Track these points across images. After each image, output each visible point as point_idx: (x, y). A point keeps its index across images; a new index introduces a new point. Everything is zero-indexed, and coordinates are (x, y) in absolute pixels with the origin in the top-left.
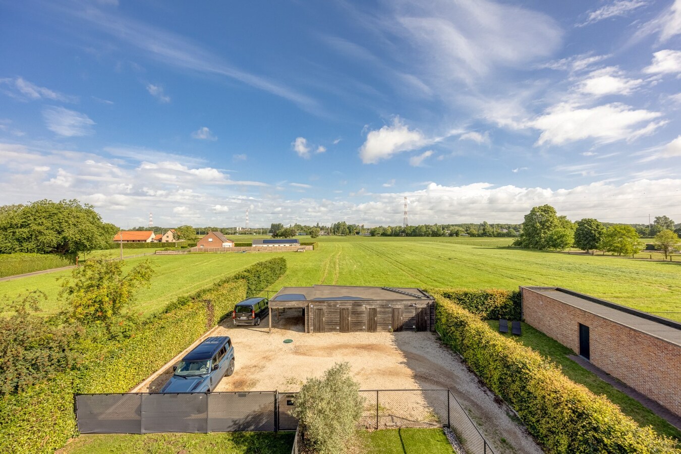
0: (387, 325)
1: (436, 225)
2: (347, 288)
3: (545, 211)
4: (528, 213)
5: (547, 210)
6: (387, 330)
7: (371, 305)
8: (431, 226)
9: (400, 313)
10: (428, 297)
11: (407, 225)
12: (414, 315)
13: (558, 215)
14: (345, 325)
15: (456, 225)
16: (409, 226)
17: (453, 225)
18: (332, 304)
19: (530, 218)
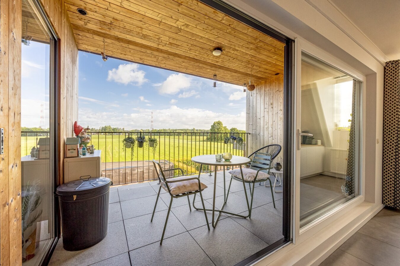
0: (150, 178)
1: (169, 129)
3: (219, 124)
4: (213, 124)
5: (219, 123)
7: (140, 169)
8: (167, 130)
10: (170, 163)
11: (153, 129)
13: (224, 126)
15: (180, 130)
16: (154, 129)
17: (178, 130)
18: (117, 171)
19: (213, 127)
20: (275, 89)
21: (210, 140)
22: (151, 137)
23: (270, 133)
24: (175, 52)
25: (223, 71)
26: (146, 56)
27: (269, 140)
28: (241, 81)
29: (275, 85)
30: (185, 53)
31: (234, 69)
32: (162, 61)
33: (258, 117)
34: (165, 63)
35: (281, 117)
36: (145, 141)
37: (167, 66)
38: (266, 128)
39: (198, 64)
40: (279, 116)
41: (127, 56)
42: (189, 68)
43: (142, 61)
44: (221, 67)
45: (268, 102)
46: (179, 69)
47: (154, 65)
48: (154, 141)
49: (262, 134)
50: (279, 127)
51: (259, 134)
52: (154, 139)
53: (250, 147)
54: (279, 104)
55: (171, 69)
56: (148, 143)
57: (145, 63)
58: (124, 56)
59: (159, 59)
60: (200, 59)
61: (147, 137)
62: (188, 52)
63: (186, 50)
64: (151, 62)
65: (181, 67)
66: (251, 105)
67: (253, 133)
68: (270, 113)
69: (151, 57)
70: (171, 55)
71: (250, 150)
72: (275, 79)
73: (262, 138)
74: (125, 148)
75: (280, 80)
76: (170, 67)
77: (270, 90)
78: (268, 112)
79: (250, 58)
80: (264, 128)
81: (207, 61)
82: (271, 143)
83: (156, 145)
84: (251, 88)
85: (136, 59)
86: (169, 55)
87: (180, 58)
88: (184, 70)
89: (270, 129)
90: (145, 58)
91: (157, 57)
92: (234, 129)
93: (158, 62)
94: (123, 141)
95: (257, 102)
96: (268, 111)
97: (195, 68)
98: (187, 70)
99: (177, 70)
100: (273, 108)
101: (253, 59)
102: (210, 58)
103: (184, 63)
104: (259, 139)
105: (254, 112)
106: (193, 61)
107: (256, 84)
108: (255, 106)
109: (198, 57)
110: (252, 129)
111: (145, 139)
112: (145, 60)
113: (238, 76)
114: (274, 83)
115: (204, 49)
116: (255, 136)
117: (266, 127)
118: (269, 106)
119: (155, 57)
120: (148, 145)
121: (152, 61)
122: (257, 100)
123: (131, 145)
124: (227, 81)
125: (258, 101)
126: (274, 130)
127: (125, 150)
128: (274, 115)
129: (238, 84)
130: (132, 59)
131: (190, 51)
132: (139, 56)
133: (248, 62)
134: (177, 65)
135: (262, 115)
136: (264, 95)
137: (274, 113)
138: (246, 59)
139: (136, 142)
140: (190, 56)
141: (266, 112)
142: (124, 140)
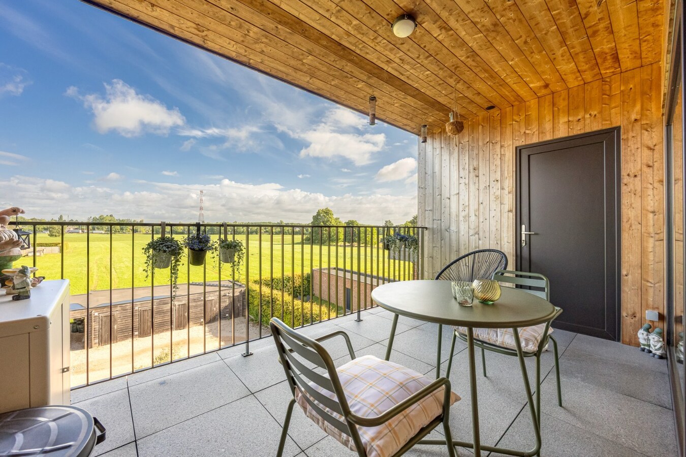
0: (200, 318)
2: (143, 289)
3: (326, 213)
4: (315, 214)
5: (327, 212)
6: (198, 324)
7: (181, 301)
9: (213, 304)
10: (240, 286)
12: (227, 304)
13: (335, 216)
14: (146, 328)
18: (127, 307)
19: (316, 218)
20: (483, 140)
21: (312, 241)
22: (226, 237)
23: (472, 226)
24: (296, 14)
25: (391, 90)
26: (215, 17)
27: (471, 241)
28: (415, 119)
29: (483, 132)
30: (324, 21)
31: (416, 85)
32: (257, 41)
33: (446, 194)
34: (262, 52)
35: (496, 194)
36: (210, 248)
37: (266, 62)
38: (464, 217)
39: (344, 62)
40: (492, 193)
41: (157, 12)
42: (318, 73)
43: (202, 37)
44: (391, 80)
45: (467, 164)
46: (294, 74)
47: (234, 55)
48: (235, 246)
49: (453, 228)
50: (492, 215)
51: (448, 229)
52: (234, 241)
53: (428, 255)
54: (493, 168)
55: (273, 73)
56: (218, 252)
57: (210, 45)
58: (150, 8)
59: (251, 34)
60: (353, 48)
61: (214, 239)
62: (333, 19)
63: (328, 10)
64: (225, 44)
65: (302, 67)
66: (429, 172)
67: (435, 226)
68: (473, 188)
69: (229, 25)
70: (285, 24)
71: (429, 261)
72: (483, 119)
73: (454, 237)
74: (153, 269)
75: (493, 120)
76: (272, 65)
77: (470, 140)
78: (468, 185)
79: (462, 59)
80: (458, 216)
81: (368, 57)
82: (476, 248)
83: (240, 258)
84: (456, 127)
85: (184, 26)
86: (280, 22)
87: (306, 37)
88: (304, 79)
89: (473, 218)
90: (213, 25)
91: (246, 25)
92: (352, 222)
93: (245, 44)
94: (146, 250)
95: (443, 165)
96: (467, 182)
97: (332, 75)
98: (311, 81)
99: (289, 79)
100: (478, 176)
101: (470, 62)
102: (378, 48)
103: (310, 57)
104: (447, 240)
105: (437, 185)
106: (335, 53)
107: (440, 130)
108: (437, 173)
109: (352, 39)
110: (431, 219)
111: (211, 242)
112: (211, 35)
113: (415, 106)
114: (480, 127)
115: (374, 14)
116: (440, 234)
117: (462, 214)
118: (469, 172)
119: (240, 27)
120: (217, 259)
121: (228, 41)
122: (443, 161)
123: (169, 261)
124: (387, 120)
125: (446, 164)
126: (481, 220)
127: (153, 273)
128: (481, 191)
129: (405, 127)
130: (173, 27)
131: (337, 18)
132: (195, 16)
133: (454, 71)
134: (293, 62)
135: (454, 191)
136: (459, 151)
137: (482, 187)
138: (455, 59)
139: (186, 251)
140: (333, 33)
141: (464, 184)
142: (149, 245)
